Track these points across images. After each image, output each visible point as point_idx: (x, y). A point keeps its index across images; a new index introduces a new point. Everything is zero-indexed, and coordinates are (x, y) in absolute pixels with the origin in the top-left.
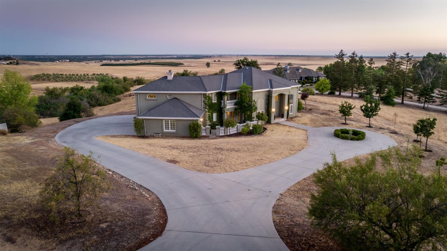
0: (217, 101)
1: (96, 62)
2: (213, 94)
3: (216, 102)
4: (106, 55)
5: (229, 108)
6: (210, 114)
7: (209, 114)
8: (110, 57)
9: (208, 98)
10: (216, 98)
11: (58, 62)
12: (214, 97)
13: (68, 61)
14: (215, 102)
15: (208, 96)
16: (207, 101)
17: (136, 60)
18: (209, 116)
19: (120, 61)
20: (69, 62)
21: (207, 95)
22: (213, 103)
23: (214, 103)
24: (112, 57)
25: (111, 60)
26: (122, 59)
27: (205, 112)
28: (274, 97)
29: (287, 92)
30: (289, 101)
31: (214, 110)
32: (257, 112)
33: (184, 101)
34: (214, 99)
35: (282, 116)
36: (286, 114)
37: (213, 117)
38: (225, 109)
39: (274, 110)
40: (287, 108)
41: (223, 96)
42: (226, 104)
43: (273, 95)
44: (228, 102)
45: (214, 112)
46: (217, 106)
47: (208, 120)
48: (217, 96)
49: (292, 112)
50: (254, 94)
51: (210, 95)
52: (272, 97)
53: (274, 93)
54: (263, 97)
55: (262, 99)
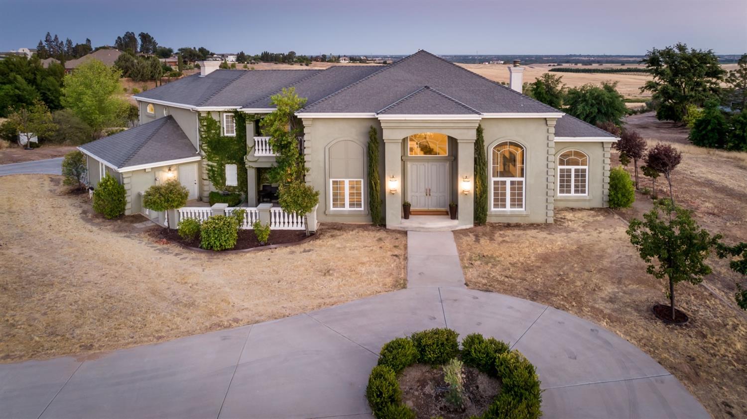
0: (237, 135)
1: (550, 66)
2: (225, 114)
3: (234, 135)
4: (575, 56)
5: (259, 157)
6: (215, 164)
7: (210, 163)
8: (581, 58)
9: (205, 124)
10: (234, 125)
11: (487, 63)
12: (227, 122)
13: (503, 62)
14: (230, 135)
16: (202, 130)
17: (623, 64)
18: (212, 171)
19: (594, 65)
20: (504, 64)
22: (224, 137)
23: (227, 137)
24: (584, 58)
25: (576, 63)
26: (599, 62)
27: (198, 158)
28: (394, 141)
29: (466, 131)
30: (481, 164)
31: (228, 157)
32: (331, 180)
33: (178, 126)
34: (227, 126)
35: (452, 212)
36: (466, 208)
37: (225, 174)
38: (246, 159)
39: (393, 184)
40: (466, 185)
41: (245, 123)
42: (249, 143)
43: (387, 135)
44: (256, 139)
45: (229, 161)
46: (237, 147)
47: (207, 178)
48: (236, 120)
49: (520, 206)
50: (310, 123)
51: (215, 117)
52: (385, 141)
53: (391, 130)
54: (357, 138)
55: (352, 145)
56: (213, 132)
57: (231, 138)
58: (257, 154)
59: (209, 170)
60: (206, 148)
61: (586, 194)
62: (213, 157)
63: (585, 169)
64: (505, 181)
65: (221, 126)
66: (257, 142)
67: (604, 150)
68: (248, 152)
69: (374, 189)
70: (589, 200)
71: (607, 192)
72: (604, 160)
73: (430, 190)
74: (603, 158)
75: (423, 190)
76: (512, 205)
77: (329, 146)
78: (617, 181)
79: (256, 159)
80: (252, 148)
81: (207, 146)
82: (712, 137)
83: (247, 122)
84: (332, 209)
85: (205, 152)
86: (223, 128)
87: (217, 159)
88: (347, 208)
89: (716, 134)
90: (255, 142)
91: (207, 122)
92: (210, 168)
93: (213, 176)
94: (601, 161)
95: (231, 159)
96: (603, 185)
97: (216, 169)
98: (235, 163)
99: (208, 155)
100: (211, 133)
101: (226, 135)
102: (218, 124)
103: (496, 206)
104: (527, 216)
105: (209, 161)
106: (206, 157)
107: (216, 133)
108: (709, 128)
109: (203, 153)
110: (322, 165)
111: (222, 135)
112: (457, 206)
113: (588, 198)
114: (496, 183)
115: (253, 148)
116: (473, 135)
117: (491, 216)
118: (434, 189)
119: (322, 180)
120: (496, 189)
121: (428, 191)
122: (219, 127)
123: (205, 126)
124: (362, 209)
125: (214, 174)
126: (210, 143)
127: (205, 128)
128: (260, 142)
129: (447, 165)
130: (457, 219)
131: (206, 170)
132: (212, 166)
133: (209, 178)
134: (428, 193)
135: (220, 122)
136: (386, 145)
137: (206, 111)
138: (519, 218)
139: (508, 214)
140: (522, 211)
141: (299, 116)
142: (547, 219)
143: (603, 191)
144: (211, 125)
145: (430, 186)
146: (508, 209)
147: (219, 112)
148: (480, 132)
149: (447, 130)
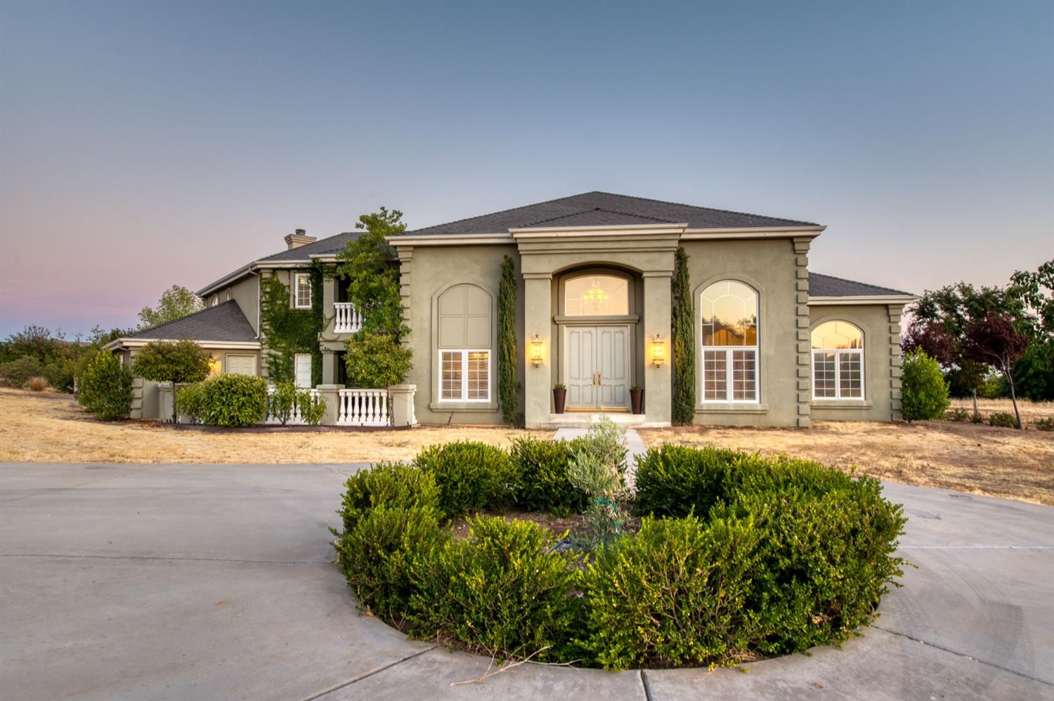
0: (313, 306)
2: (297, 273)
3: (310, 307)
5: (341, 334)
6: (280, 354)
7: (273, 352)
9: (268, 290)
10: (310, 291)
12: (300, 288)
14: (303, 307)
15: (268, 282)
16: (265, 300)
18: (275, 364)
21: (266, 275)
22: (295, 310)
23: (299, 310)
27: (256, 345)
28: (539, 277)
29: (656, 256)
30: (684, 314)
31: (298, 343)
32: (440, 352)
33: (240, 310)
34: (301, 294)
35: (637, 402)
36: (659, 390)
37: (293, 369)
38: (321, 336)
39: (537, 350)
40: (659, 351)
41: (322, 281)
42: (327, 313)
43: (528, 265)
44: (338, 305)
45: (300, 349)
46: (313, 327)
47: (267, 375)
48: (312, 283)
49: (751, 395)
50: (410, 255)
51: (283, 279)
52: (525, 277)
53: (534, 257)
54: (482, 280)
55: (474, 292)
56: (279, 302)
57: (305, 311)
58: (338, 330)
59: (271, 363)
60: (267, 327)
61: (862, 398)
62: (277, 343)
63: (859, 355)
64: (725, 352)
65: (292, 293)
66: (338, 311)
67: (890, 321)
68: (324, 326)
69: (507, 358)
70: (868, 408)
71: (897, 393)
72: (890, 338)
73: (599, 376)
74: (889, 335)
75: (588, 374)
76: (738, 395)
77: (439, 293)
78: (915, 373)
79: (335, 337)
80: (330, 319)
81: (271, 325)
82: (1036, 386)
83: (324, 279)
84: (441, 400)
85: (266, 334)
86: (294, 296)
87: (283, 345)
88: (465, 399)
89: (1043, 381)
90: (336, 310)
91: (271, 288)
92: (272, 359)
93: (276, 372)
94: (885, 340)
95: (303, 346)
96: (891, 382)
97: (281, 362)
98: (308, 352)
99: (270, 339)
100: (276, 304)
101: (297, 306)
102: (287, 290)
103: (709, 396)
104: (763, 413)
105: (271, 348)
106: (267, 342)
107: (283, 305)
108: (1031, 371)
109: (264, 336)
110: (427, 325)
111: (291, 307)
112: (643, 392)
113: (865, 404)
114: (709, 355)
115: (333, 320)
116: (668, 262)
117: (702, 412)
118: (606, 374)
119: (427, 351)
120: (709, 365)
121: (597, 377)
122: (288, 295)
123: (268, 293)
124: (489, 400)
125: (278, 369)
126: (273, 321)
127: (267, 296)
128: (343, 311)
129: (627, 330)
130: (644, 413)
131: (267, 362)
132: (275, 357)
133: (271, 375)
134: (597, 380)
135: (289, 286)
136: (527, 283)
137: (270, 269)
138: (750, 417)
139: (731, 408)
140: (755, 405)
141: (391, 243)
142: (798, 420)
143: (891, 393)
144: (277, 291)
145: (599, 370)
146: (731, 401)
147: (288, 270)
148: (681, 258)
149: (626, 255)
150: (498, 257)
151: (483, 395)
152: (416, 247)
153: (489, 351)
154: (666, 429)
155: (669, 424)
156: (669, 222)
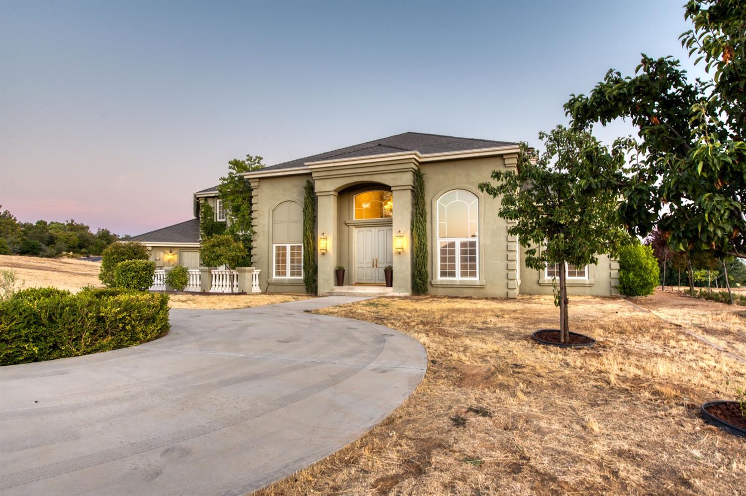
2: (218, 201)
3: (225, 220)
12: (220, 208)
14: (221, 220)
15: (203, 206)
21: (202, 201)
22: (217, 222)
23: (219, 222)
27: (198, 245)
28: (326, 194)
32: (274, 246)
34: (219, 212)
35: (387, 277)
43: (319, 187)
49: (473, 274)
50: (257, 184)
51: (211, 203)
52: (317, 194)
53: (322, 181)
54: (298, 198)
55: (293, 205)
56: (209, 218)
57: (222, 223)
60: (203, 234)
61: (586, 278)
65: (215, 212)
70: (591, 286)
73: (377, 261)
75: (369, 260)
76: (464, 274)
77: (273, 208)
81: (205, 232)
84: (274, 277)
85: (203, 238)
86: (217, 214)
88: (288, 277)
91: (205, 209)
96: (610, 264)
100: (207, 219)
101: (218, 220)
102: (212, 210)
103: (443, 274)
104: (481, 287)
106: (203, 242)
107: (210, 219)
109: (201, 239)
110: (266, 229)
111: (215, 221)
112: (392, 271)
113: (587, 283)
114: (443, 245)
116: (407, 179)
117: (437, 286)
119: (267, 245)
120: (443, 252)
121: (375, 261)
122: (213, 213)
123: (203, 212)
124: (302, 277)
126: (206, 229)
127: (202, 214)
130: (393, 285)
134: (375, 264)
135: (214, 208)
136: (319, 198)
137: (203, 197)
138: (472, 290)
139: (458, 284)
140: (475, 281)
141: (245, 177)
142: (507, 293)
143: (610, 273)
144: (208, 211)
145: (377, 257)
146: (458, 278)
147: (213, 197)
148: (418, 176)
149: (379, 176)
150: (303, 182)
151: (299, 274)
152: (260, 179)
153: (302, 245)
154: (405, 298)
155: (408, 294)
156: (407, 150)
